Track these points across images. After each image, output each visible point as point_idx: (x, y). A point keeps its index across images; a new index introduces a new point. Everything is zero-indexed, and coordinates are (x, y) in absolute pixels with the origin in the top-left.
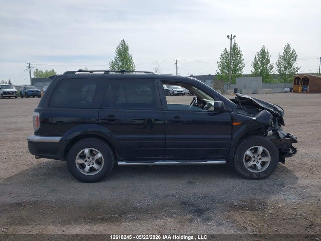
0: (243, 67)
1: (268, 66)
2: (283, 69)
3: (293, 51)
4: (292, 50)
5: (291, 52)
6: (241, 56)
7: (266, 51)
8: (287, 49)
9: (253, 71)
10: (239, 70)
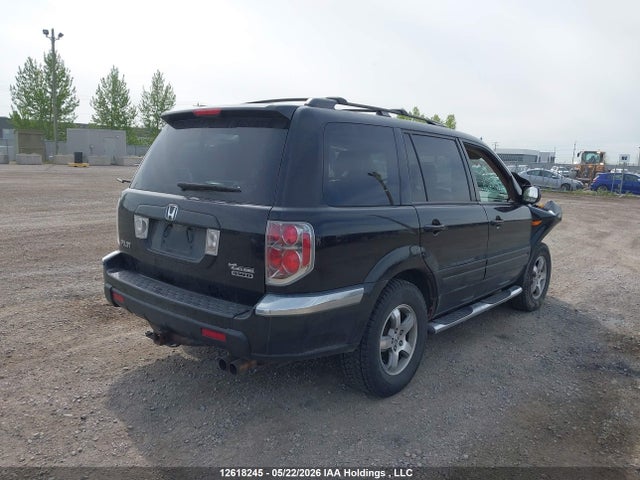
0: (75, 105)
1: (127, 110)
2: (152, 118)
3: (168, 88)
4: (166, 84)
5: (164, 88)
6: (67, 81)
7: (120, 78)
8: (157, 82)
9: (97, 117)
10: (67, 111)
